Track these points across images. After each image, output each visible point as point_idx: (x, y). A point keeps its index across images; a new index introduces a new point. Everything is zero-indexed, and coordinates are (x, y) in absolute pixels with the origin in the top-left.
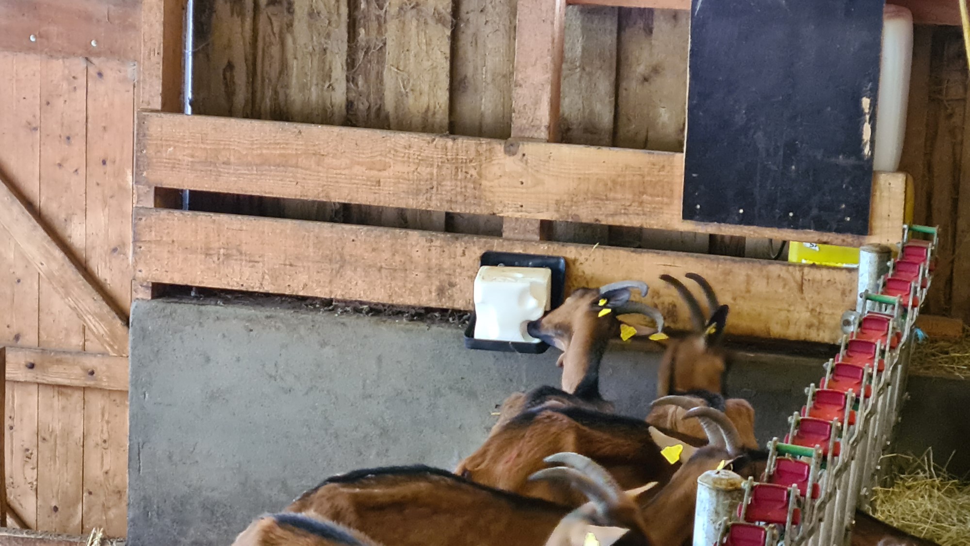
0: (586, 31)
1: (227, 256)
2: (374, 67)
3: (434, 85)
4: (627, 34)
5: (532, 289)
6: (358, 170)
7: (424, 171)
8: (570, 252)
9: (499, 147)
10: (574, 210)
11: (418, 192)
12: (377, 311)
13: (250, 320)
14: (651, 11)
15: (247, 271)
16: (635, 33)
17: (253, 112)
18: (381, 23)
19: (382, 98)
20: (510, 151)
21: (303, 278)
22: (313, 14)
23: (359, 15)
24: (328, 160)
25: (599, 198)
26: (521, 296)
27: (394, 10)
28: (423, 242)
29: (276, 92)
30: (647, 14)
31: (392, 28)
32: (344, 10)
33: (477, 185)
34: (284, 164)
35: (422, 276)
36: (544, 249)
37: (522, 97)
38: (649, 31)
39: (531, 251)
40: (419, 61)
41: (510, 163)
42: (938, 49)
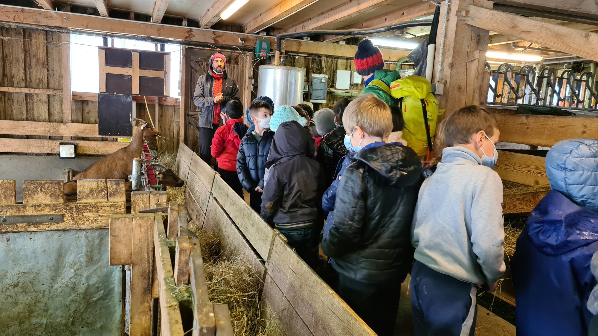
0: (76, 105)
1: (4, 146)
2: (32, 112)
3: (45, 114)
4: (84, 105)
5: (72, 148)
6: (32, 129)
7: (46, 129)
8: (77, 142)
9: (62, 124)
10: (78, 134)
11: (45, 132)
12: (37, 154)
13: (10, 158)
14: (88, 101)
15: (9, 148)
16: (85, 105)
17: (5, 119)
18: (33, 103)
19: (34, 117)
20: (64, 125)
21: (22, 149)
22: (18, 102)
23: (28, 102)
24: (26, 127)
25: (82, 132)
26: (70, 149)
27: (36, 101)
28: (47, 141)
29: (10, 116)
30: (87, 101)
31: (35, 104)
32: (25, 101)
33: (58, 131)
34: (16, 128)
35: (47, 148)
36: (72, 141)
37: (65, 115)
38: (88, 105)
39: (69, 142)
40: (42, 110)
41: (64, 127)
42: (141, 107)
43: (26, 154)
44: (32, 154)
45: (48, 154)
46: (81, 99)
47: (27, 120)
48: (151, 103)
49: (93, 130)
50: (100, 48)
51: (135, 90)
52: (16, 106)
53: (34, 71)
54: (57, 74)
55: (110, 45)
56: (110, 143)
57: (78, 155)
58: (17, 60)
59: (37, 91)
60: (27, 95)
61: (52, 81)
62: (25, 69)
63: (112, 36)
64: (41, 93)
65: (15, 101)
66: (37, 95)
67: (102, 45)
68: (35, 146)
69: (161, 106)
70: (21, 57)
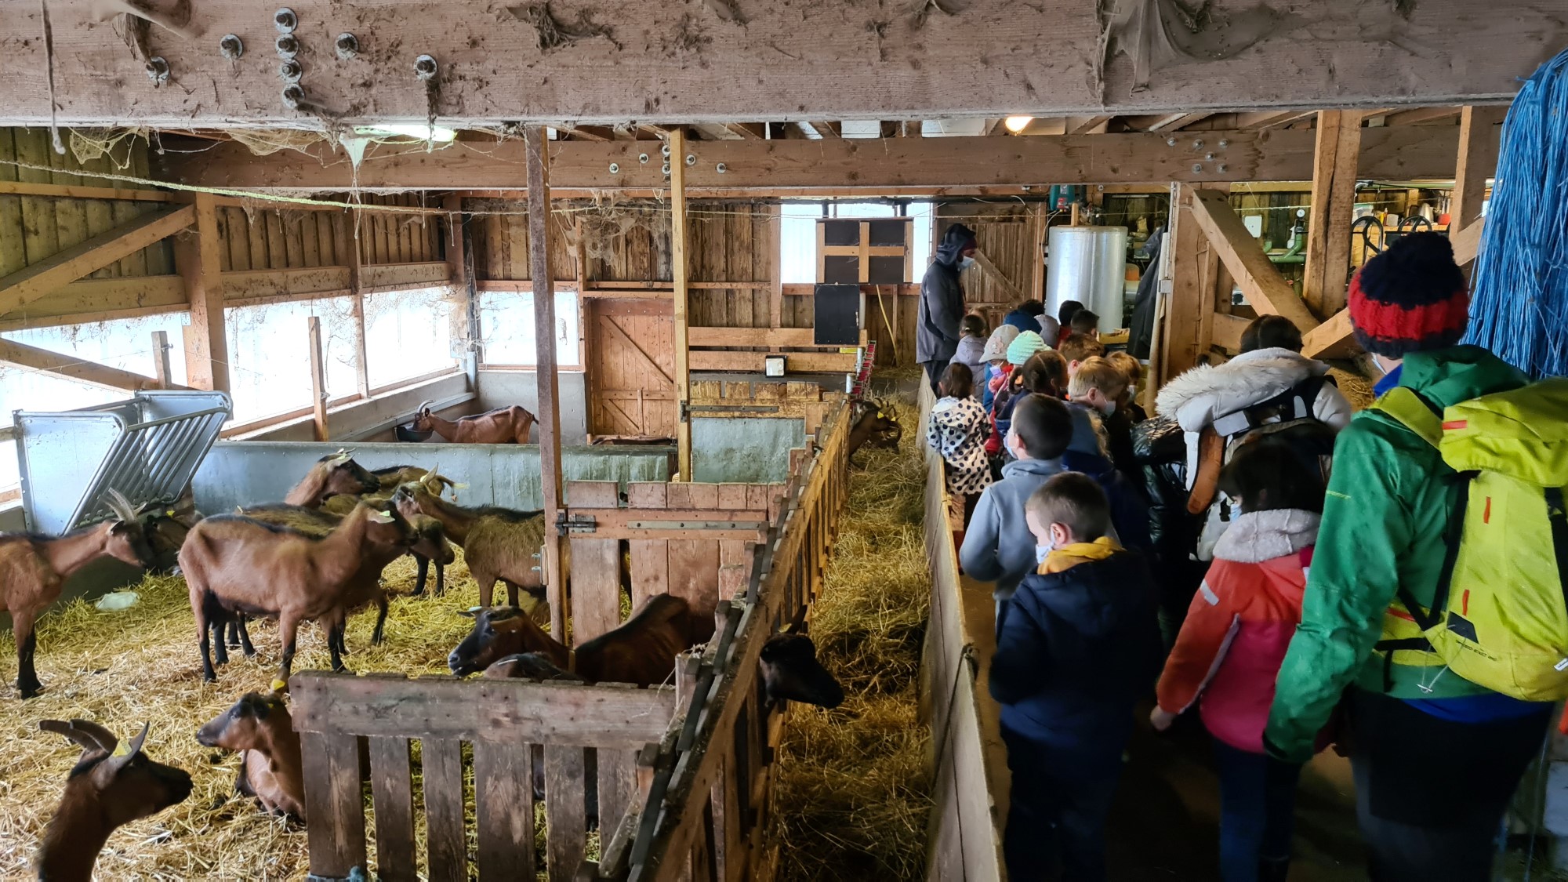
0: (786, 302)
1: (701, 361)
2: (733, 313)
3: (749, 317)
4: (796, 301)
5: (780, 362)
6: (733, 338)
7: (750, 337)
9: (769, 330)
10: (788, 344)
11: (749, 342)
12: (739, 372)
13: (709, 377)
14: (802, 295)
15: (707, 365)
16: (798, 301)
17: (703, 326)
18: (734, 302)
19: (735, 320)
20: (771, 331)
21: (721, 365)
23: (728, 301)
24: (726, 336)
26: (778, 365)
27: (738, 299)
28: (751, 354)
29: (708, 321)
31: (738, 303)
32: (725, 300)
33: (764, 339)
34: (715, 337)
35: (752, 363)
36: (781, 354)
37: (773, 318)
38: (802, 301)
39: (778, 354)
40: (744, 312)
41: (772, 334)
42: (872, 300)
43: (726, 371)
44: (733, 372)
45: (751, 372)
46: (794, 293)
47: (728, 326)
48: (887, 293)
49: (806, 336)
50: (819, 221)
51: (864, 276)
52: (715, 307)
53: (737, 258)
54: (763, 260)
55: (831, 216)
56: (829, 356)
57: (790, 373)
58: (718, 245)
59: (740, 286)
60: (729, 292)
61: (758, 270)
62: (726, 257)
63: (835, 202)
64: (744, 288)
65: (714, 300)
66: (740, 290)
67: (820, 216)
68: (737, 362)
69: (902, 297)
70: (722, 240)
